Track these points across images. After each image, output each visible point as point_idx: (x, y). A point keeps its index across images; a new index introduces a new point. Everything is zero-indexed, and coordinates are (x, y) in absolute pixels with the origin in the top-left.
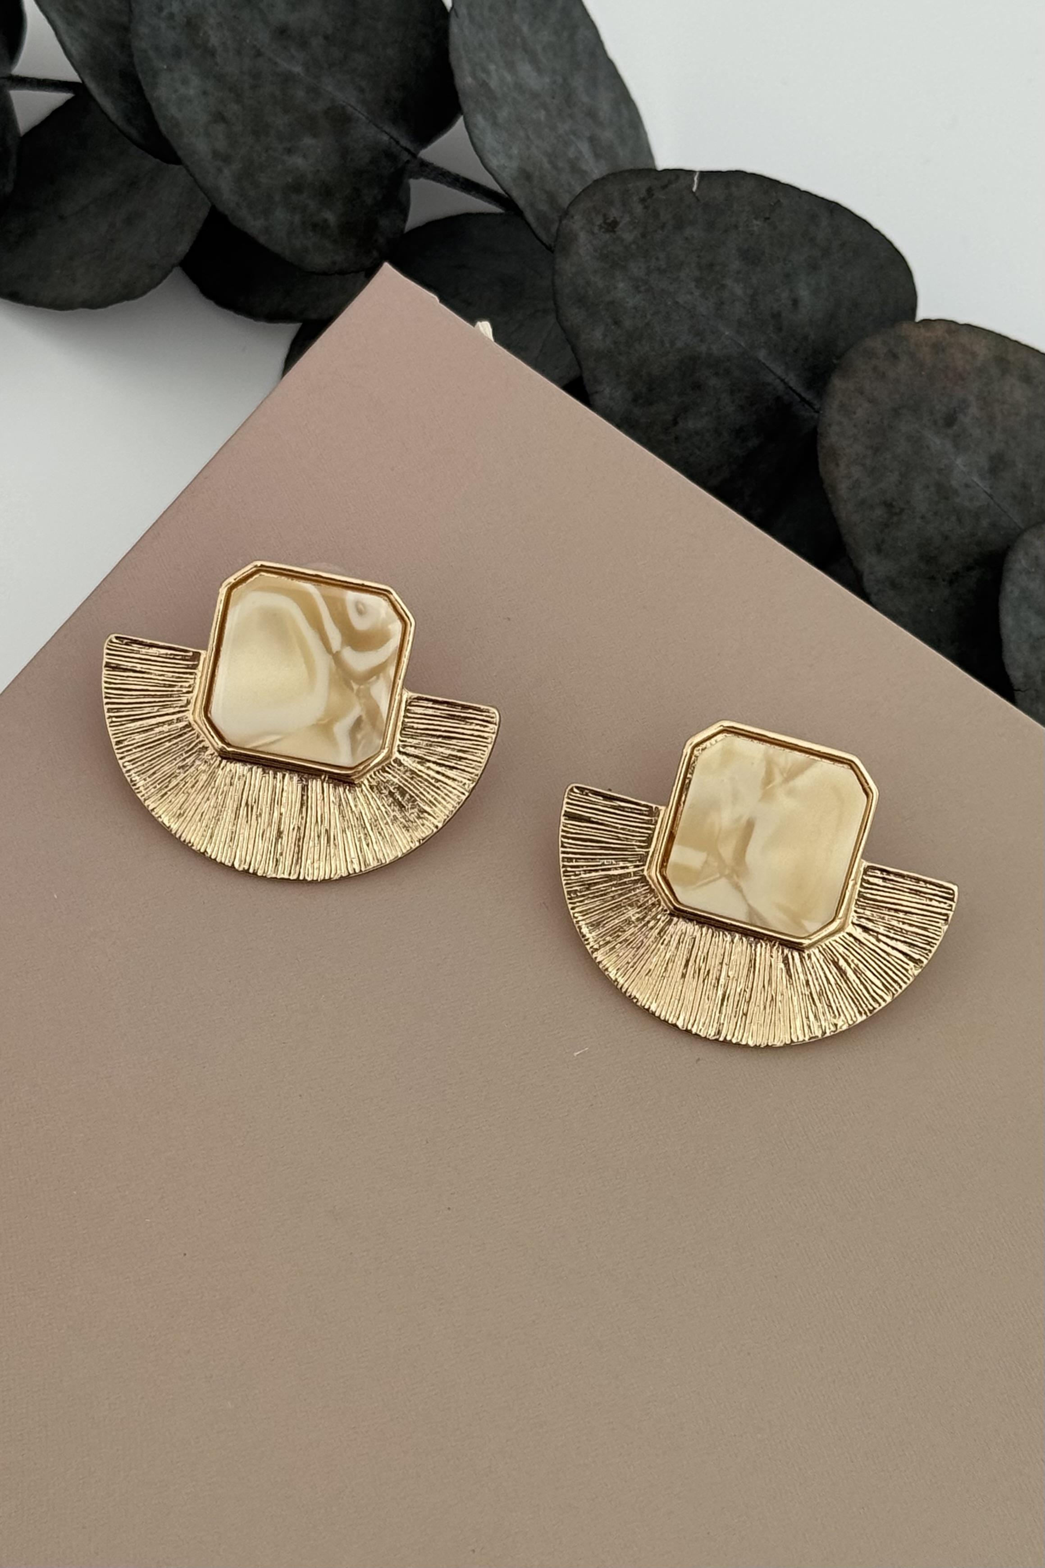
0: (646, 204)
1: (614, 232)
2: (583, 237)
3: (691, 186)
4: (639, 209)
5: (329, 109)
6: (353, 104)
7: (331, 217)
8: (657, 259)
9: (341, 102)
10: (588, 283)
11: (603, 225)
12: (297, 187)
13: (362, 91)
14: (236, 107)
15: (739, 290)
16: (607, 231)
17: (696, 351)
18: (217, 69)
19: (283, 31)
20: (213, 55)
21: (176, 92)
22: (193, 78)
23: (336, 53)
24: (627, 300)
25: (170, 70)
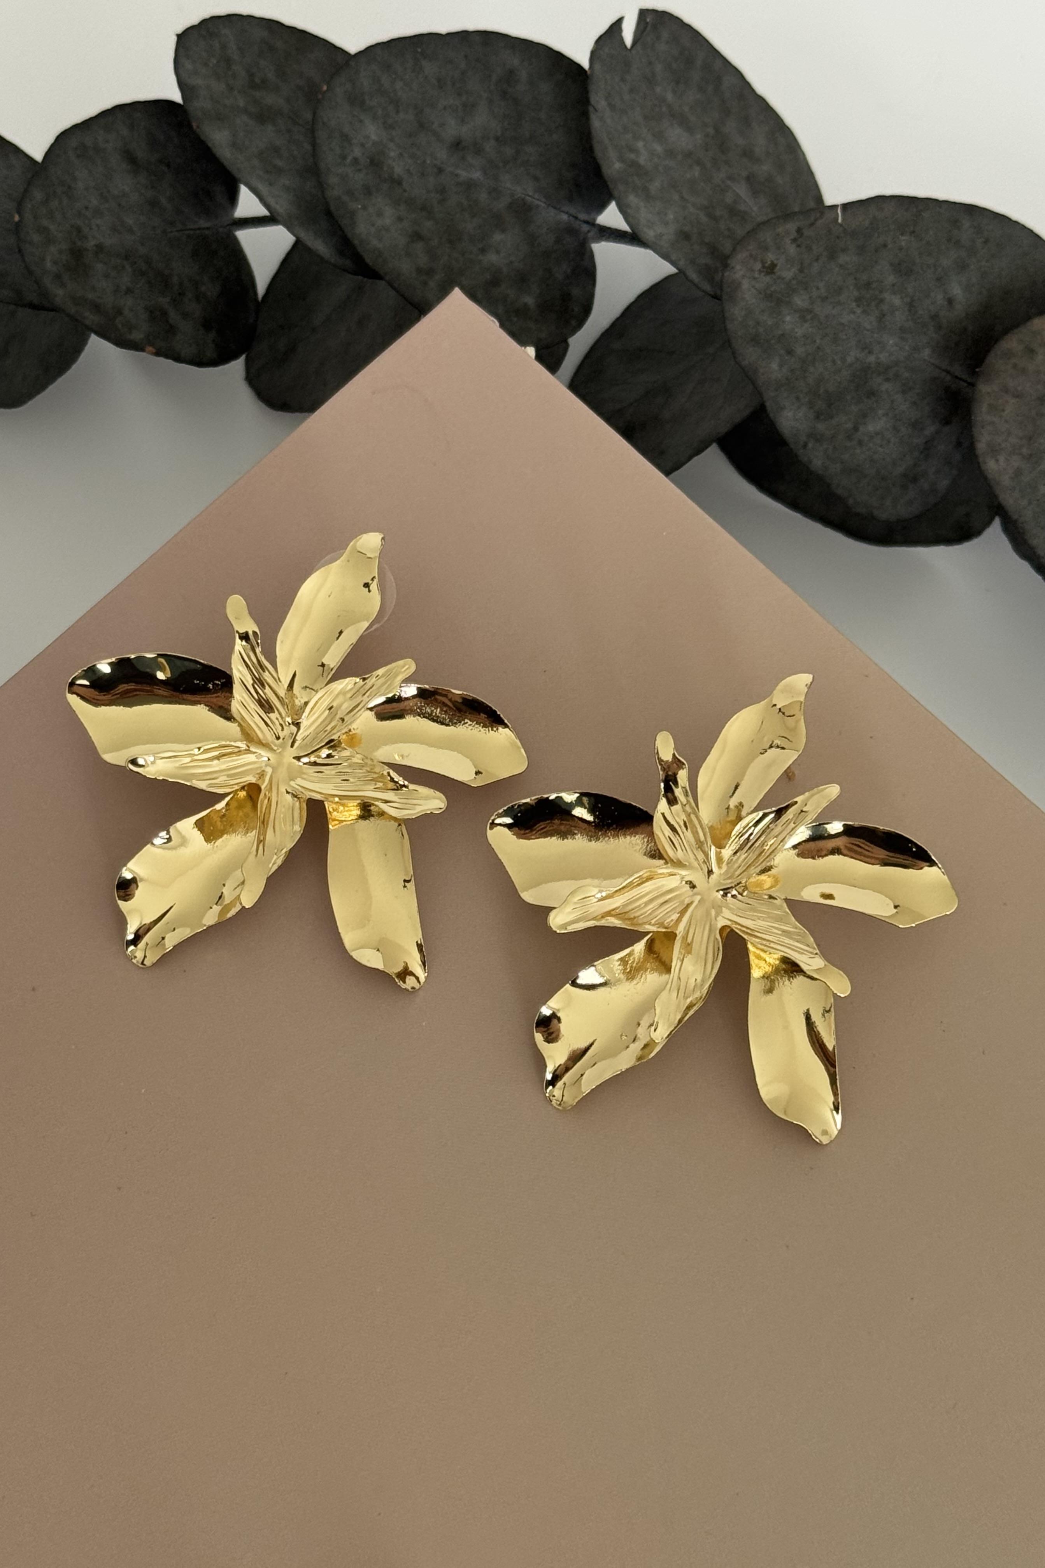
0: (799, 243)
1: (774, 273)
2: (745, 284)
3: (838, 219)
4: (792, 250)
5: (510, 204)
6: (530, 194)
7: (529, 300)
8: (818, 288)
9: (521, 195)
10: (758, 323)
11: (762, 270)
12: (495, 282)
13: (536, 179)
14: (428, 225)
15: (897, 301)
16: (768, 273)
17: (865, 363)
18: (406, 194)
19: (458, 144)
20: (400, 183)
21: (373, 225)
22: (387, 208)
23: (509, 151)
24: (796, 330)
25: (365, 208)
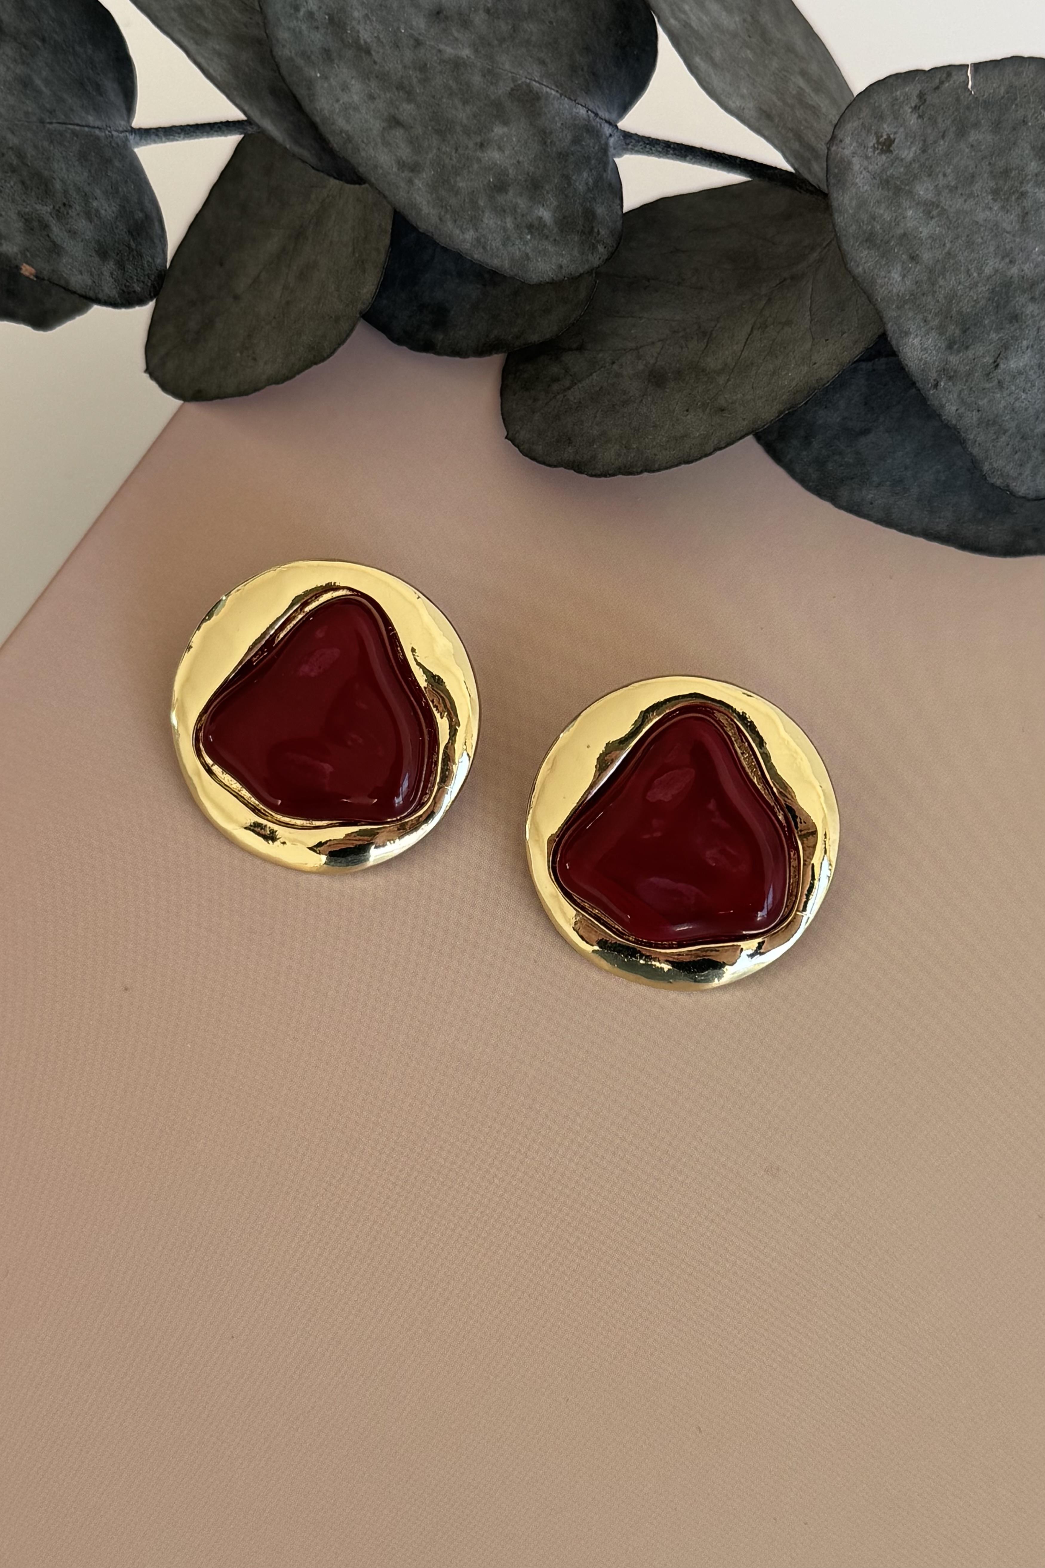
0: (920, 111)
1: (891, 152)
2: (857, 164)
3: (966, 82)
4: (913, 120)
5: (512, 89)
6: (537, 79)
7: (545, 214)
8: (945, 175)
9: (524, 79)
10: (873, 218)
11: (876, 146)
12: (500, 186)
13: (542, 62)
14: (409, 107)
16: (883, 152)
17: (1006, 276)
18: (377, 67)
19: (438, 13)
20: (368, 52)
21: (338, 101)
22: (353, 82)
23: (504, 27)
24: (920, 229)
25: (325, 78)
